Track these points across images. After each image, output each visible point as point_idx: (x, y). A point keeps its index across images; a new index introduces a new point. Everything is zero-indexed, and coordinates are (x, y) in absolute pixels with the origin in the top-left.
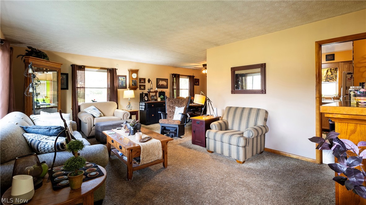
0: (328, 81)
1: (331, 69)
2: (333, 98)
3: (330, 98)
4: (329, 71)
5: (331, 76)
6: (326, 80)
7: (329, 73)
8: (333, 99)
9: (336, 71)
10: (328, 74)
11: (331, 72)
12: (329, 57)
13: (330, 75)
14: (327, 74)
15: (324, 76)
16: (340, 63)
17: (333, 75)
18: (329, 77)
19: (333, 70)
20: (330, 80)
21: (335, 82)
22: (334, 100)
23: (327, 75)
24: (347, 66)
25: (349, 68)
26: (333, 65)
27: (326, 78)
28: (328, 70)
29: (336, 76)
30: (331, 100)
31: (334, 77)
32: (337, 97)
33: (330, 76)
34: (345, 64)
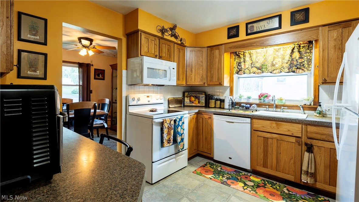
0: (294, 72)
1: (300, 46)
2: (302, 107)
3: (297, 107)
4: (296, 50)
5: (300, 61)
6: (289, 69)
7: (296, 55)
8: (302, 109)
9: (311, 50)
10: (294, 56)
11: (299, 52)
12: (299, 17)
13: (297, 58)
14: (291, 56)
15: (286, 61)
16: (320, 28)
17: (302, 58)
18: (295, 63)
19: (303, 47)
20: (297, 68)
21: (307, 72)
22: (304, 110)
23: (292, 60)
24: (335, 35)
25: (340, 39)
26: (304, 33)
27: (290, 65)
28: (294, 49)
29: (309, 61)
30: (298, 111)
31: (306, 62)
32: (310, 105)
33: (297, 60)
34: (332, 28)
